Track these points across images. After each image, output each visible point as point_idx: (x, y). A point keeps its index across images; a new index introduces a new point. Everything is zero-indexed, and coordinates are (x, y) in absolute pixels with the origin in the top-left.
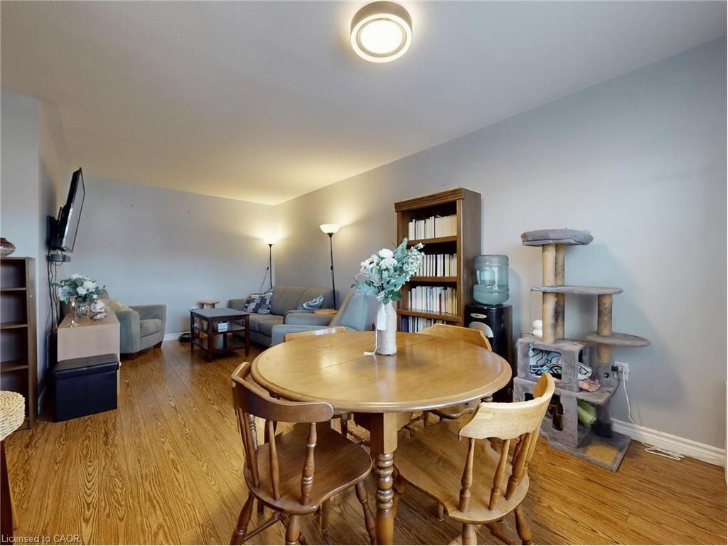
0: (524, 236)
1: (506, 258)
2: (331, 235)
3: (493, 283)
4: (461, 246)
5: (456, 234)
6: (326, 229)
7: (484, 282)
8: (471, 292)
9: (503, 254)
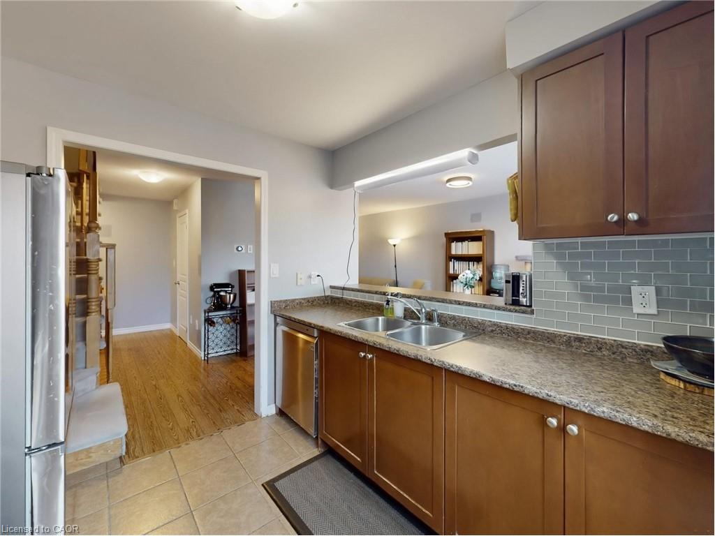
0: (517, 257)
1: (508, 266)
2: (395, 246)
3: (501, 278)
4: (485, 259)
5: (481, 253)
6: (391, 242)
7: (496, 278)
8: (490, 282)
9: (507, 264)
